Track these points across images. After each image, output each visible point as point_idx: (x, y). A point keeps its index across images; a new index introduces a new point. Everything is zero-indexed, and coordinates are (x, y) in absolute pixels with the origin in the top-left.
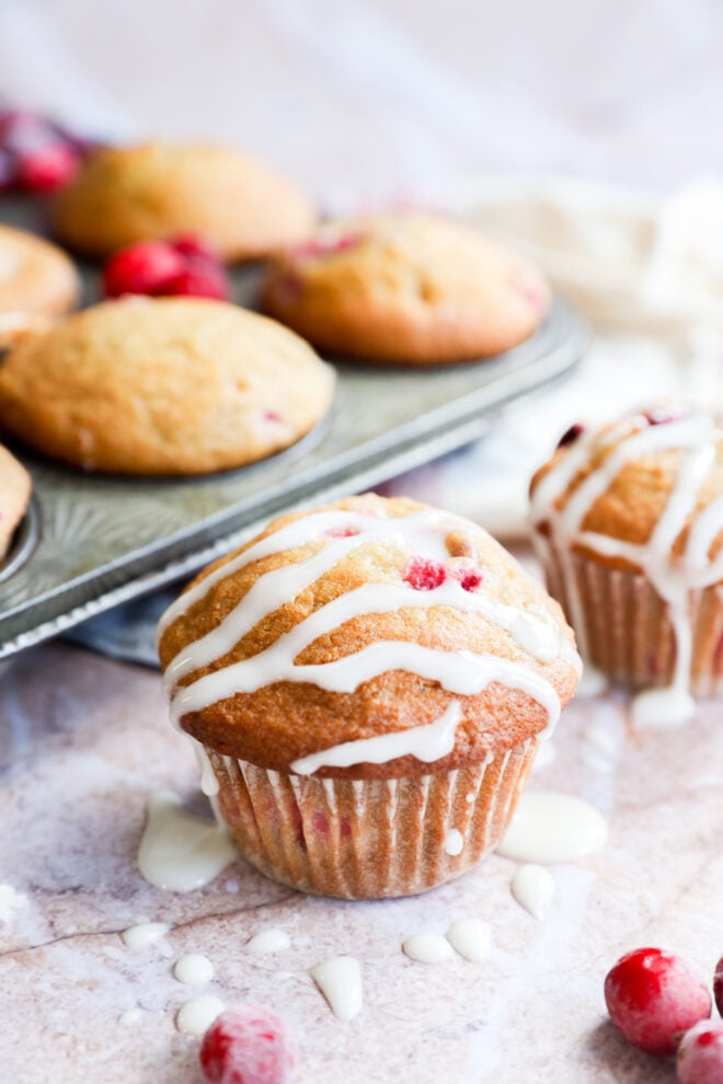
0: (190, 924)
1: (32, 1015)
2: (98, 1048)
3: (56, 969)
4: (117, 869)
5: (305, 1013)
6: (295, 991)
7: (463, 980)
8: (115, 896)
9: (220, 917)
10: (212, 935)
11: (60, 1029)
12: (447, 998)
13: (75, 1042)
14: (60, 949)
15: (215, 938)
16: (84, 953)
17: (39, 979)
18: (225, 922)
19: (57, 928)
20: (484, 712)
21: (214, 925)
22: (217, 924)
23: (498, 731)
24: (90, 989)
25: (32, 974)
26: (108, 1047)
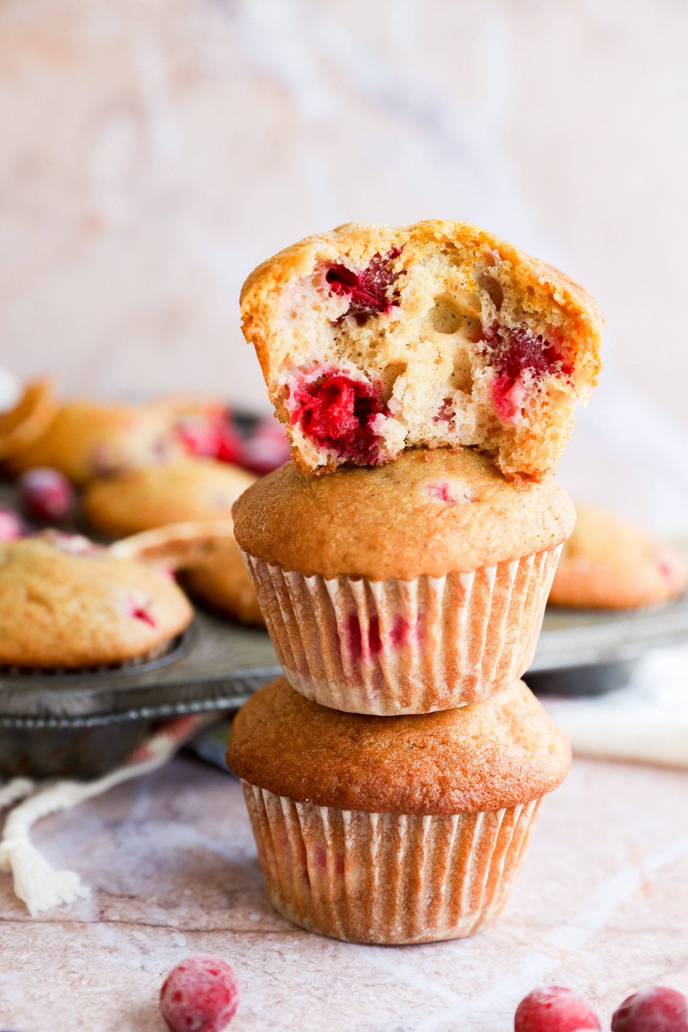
0: (208, 931)
1: (57, 958)
2: (97, 984)
3: (90, 937)
4: (170, 892)
5: (269, 996)
6: (269, 983)
7: (410, 1002)
8: (160, 906)
9: (233, 931)
10: (223, 940)
11: (74, 969)
12: (391, 1010)
13: (81, 978)
14: (101, 927)
15: (223, 943)
16: (117, 932)
17: (75, 940)
18: (237, 935)
19: (105, 915)
20: (458, 773)
21: (227, 935)
22: (230, 935)
23: (469, 790)
24: (110, 952)
25: (71, 936)
26: (105, 986)
